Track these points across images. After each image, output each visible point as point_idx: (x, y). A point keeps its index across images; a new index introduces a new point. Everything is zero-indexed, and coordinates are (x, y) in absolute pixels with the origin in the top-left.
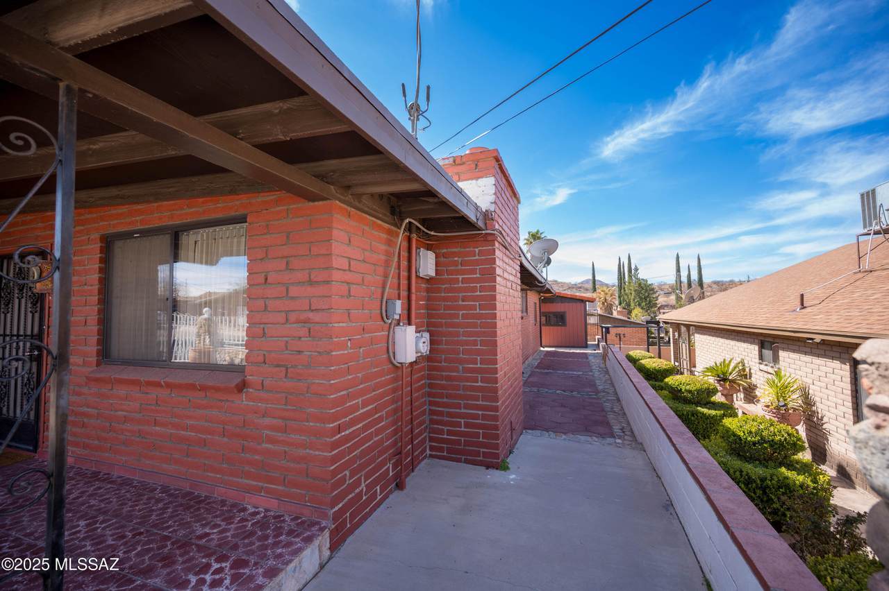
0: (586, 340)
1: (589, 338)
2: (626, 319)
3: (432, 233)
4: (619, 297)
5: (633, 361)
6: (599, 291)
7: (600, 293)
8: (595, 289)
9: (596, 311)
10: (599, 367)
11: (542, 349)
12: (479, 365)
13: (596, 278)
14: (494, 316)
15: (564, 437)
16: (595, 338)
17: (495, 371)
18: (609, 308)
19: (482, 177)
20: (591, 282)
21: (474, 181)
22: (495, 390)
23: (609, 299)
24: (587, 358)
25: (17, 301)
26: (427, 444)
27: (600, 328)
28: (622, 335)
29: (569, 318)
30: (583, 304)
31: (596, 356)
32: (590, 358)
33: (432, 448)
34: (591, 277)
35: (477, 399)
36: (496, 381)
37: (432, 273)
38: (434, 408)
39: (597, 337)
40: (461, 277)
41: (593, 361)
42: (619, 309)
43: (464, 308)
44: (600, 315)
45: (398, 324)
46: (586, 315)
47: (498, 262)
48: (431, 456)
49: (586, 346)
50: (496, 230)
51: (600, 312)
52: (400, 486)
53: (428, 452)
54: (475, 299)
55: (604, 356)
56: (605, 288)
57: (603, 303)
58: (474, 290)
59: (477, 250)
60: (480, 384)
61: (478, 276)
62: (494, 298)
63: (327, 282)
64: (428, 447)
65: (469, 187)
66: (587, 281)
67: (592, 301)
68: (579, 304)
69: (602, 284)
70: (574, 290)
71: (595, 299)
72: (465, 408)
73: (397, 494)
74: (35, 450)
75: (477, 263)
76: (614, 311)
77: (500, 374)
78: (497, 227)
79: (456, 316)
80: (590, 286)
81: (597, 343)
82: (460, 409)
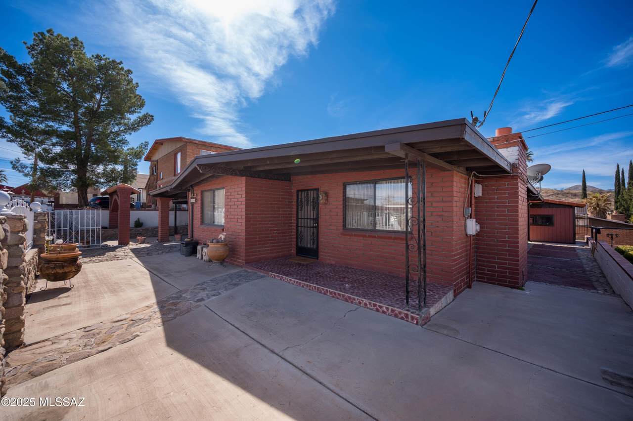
0: (574, 238)
1: (577, 237)
2: (624, 223)
3: (481, 175)
4: (616, 202)
5: (622, 252)
6: (591, 197)
7: (591, 199)
8: (585, 195)
9: (586, 216)
10: (588, 257)
11: (529, 242)
12: (507, 239)
13: (588, 184)
14: (517, 216)
15: (557, 286)
16: (584, 238)
17: (518, 242)
18: (603, 212)
19: (510, 147)
20: (581, 188)
21: (506, 149)
22: (517, 252)
23: (602, 204)
24: (575, 251)
25: (306, 207)
26: (475, 275)
27: (590, 229)
28: (614, 236)
29: (556, 220)
30: (571, 209)
31: (584, 250)
32: (578, 251)
33: (477, 277)
34: (581, 184)
35: (506, 255)
36: (518, 247)
37: (480, 195)
38: (479, 258)
39: (586, 236)
40: (496, 196)
41: (581, 253)
42: (613, 214)
43: (498, 211)
44: (590, 218)
45: (468, 218)
46: (574, 218)
47: (520, 189)
48: (477, 280)
49: (574, 243)
50: (519, 173)
51: (590, 215)
52: (469, 287)
53: (476, 279)
54: (505, 207)
55: (593, 250)
56: (598, 195)
57: (595, 208)
58: (505, 202)
59: (507, 183)
60: (507, 248)
61: (507, 196)
62: (517, 207)
63: (451, 201)
64: (476, 277)
65: (503, 152)
66: (576, 188)
67: (581, 206)
68: (567, 209)
69: (595, 190)
70: (560, 196)
71: (585, 205)
72: (498, 259)
73: (467, 289)
74: (317, 259)
75: (507, 189)
76: (607, 216)
77: (519, 245)
78: (519, 171)
79: (494, 215)
80: (580, 191)
81: (585, 241)
82: (495, 259)
